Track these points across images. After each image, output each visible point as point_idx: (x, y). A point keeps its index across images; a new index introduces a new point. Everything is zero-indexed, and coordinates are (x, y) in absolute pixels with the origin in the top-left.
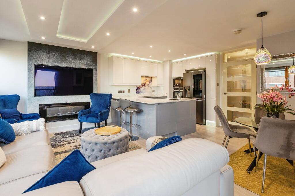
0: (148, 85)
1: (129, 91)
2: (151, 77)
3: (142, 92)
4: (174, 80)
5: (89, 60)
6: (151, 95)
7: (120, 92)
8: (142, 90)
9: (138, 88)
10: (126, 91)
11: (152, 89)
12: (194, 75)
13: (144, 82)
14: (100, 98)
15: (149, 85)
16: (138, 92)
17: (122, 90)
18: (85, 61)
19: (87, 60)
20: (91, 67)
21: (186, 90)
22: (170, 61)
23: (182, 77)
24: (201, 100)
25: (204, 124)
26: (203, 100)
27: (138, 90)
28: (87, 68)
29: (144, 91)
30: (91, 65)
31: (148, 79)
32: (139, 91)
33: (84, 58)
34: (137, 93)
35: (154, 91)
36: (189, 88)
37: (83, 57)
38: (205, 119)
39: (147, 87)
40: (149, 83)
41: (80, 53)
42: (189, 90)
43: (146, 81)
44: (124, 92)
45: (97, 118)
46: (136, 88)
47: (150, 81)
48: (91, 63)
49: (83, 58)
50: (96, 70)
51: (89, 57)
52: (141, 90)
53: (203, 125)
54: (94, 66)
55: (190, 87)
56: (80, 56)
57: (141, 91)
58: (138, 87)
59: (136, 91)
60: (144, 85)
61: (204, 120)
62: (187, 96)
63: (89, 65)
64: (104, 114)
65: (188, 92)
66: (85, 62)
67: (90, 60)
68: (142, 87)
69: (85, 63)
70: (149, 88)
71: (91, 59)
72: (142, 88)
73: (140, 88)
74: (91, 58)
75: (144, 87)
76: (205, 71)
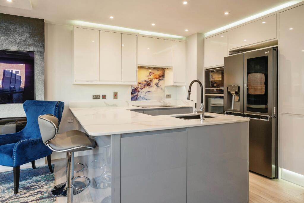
0: (157, 85)
1: (115, 95)
2: (164, 69)
3: (143, 98)
4: (208, 72)
5: (26, 35)
6: (163, 104)
7: (96, 97)
8: (144, 94)
9: (135, 91)
10: (110, 96)
11: (164, 91)
12: (249, 60)
13: (147, 78)
14: (42, 111)
15: (159, 85)
16: (135, 98)
17: (101, 93)
18: (17, 36)
19: (20, 35)
20: (31, 49)
21: (230, 95)
22: (199, 35)
23: (223, 66)
24: (267, 118)
25: (273, 176)
26: (271, 120)
27: (134, 95)
28: (21, 50)
29: (148, 96)
30: (29, 45)
31: (158, 73)
32: (137, 95)
33: (15, 31)
34: (132, 99)
35: (168, 96)
36: (237, 90)
37: (12, 28)
38: (276, 164)
39: (153, 88)
40: (160, 80)
41: (5, 22)
42: (237, 93)
43: (151, 77)
44: (104, 97)
45: (11, 156)
46: (130, 90)
47: (160, 77)
48: (30, 41)
49: (12, 30)
50: (42, 54)
51: (25, 29)
52: (142, 93)
53: (271, 179)
54: (37, 46)
55: (239, 87)
56: (6, 27)
57: (142, 96)
58: (135, 87)
59: (130, 96)
60: (148, 85)
61: (273, 166)
62: (232, 108)
63: (25, 44)
64: (30, 146)
65: (235, 98)
66: (18, 38)
67: (28, 35)
68: (144, 87)
69: (18, 41)
70: (159, 89)
71: (29, 33)
72: (143, 90)
73: (139, 90)
74: (31, 31)
75: (147, 89)
76: (277, 47)
